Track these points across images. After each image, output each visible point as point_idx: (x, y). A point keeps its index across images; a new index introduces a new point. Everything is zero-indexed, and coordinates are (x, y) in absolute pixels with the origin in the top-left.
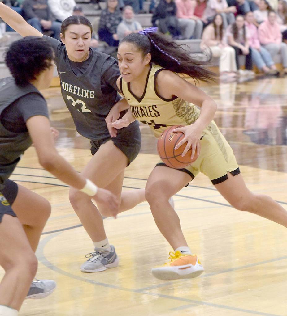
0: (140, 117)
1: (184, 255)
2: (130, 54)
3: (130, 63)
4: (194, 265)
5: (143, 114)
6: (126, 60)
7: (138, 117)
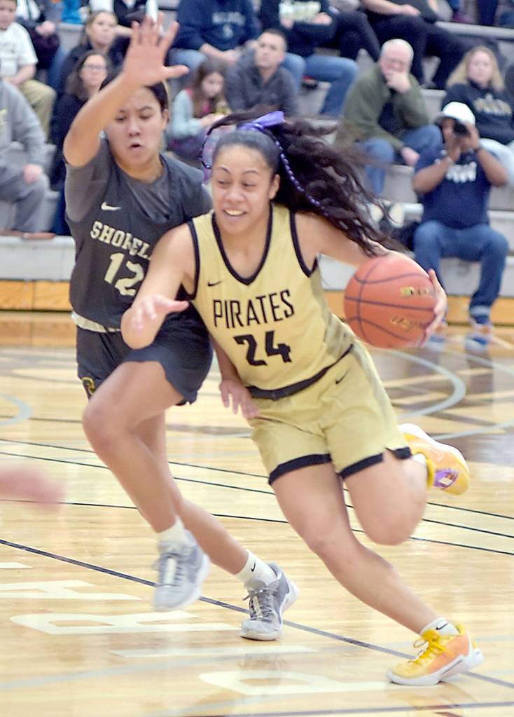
0: (241, 325)
1: (449, 639)
2: (254, 172)
3: (249, 191)
4: (466, 654)
5: (252, 316)
6: (241, 185)
7: (234, 326)
